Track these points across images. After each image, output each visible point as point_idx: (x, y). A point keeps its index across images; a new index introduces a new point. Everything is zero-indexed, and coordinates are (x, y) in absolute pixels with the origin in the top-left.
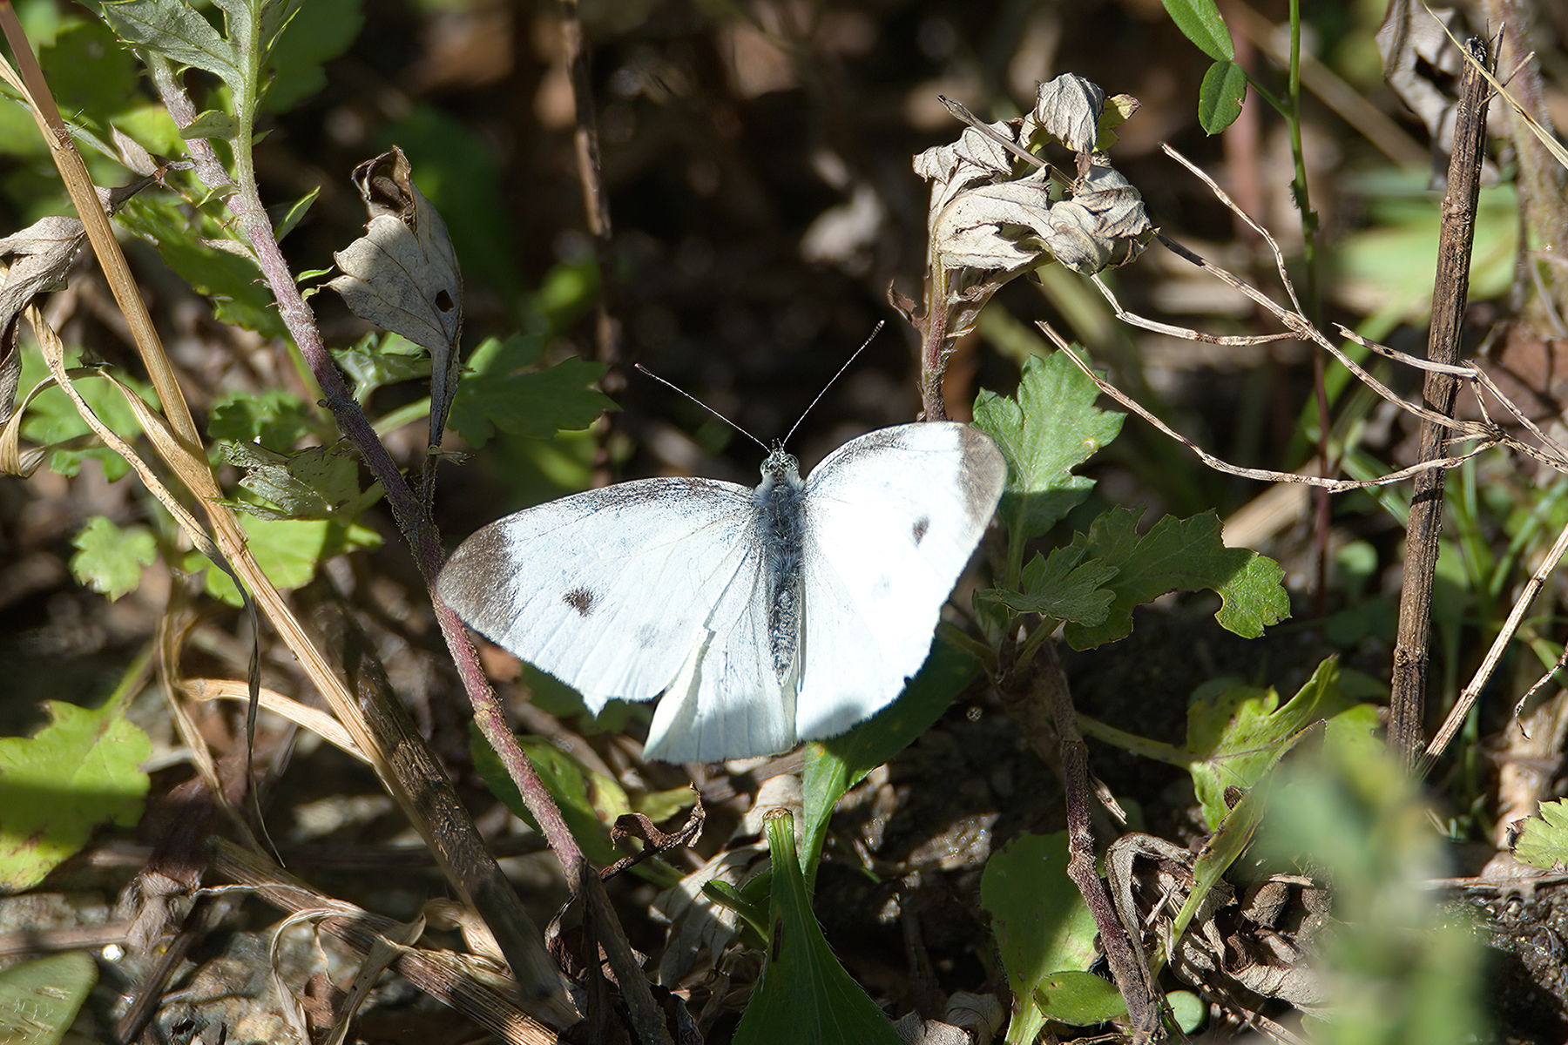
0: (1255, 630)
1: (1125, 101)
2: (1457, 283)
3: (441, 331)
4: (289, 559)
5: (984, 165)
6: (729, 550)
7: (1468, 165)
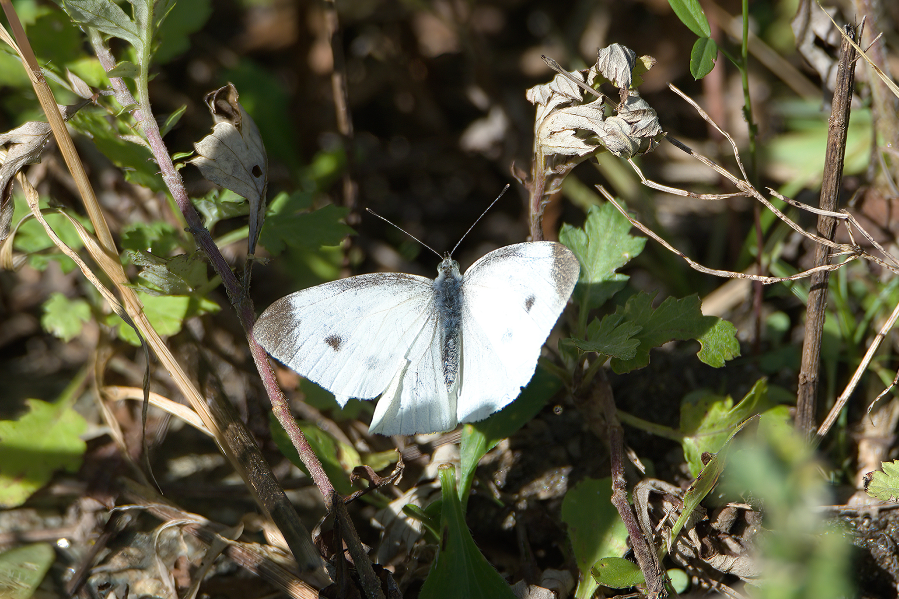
0: (720, 363)
1: (648, 60)
2: (837, 166)
3: (255, 188)
4: (167, 318)
5: (567, 95)
6: (419, 315)
7: (844, 98)
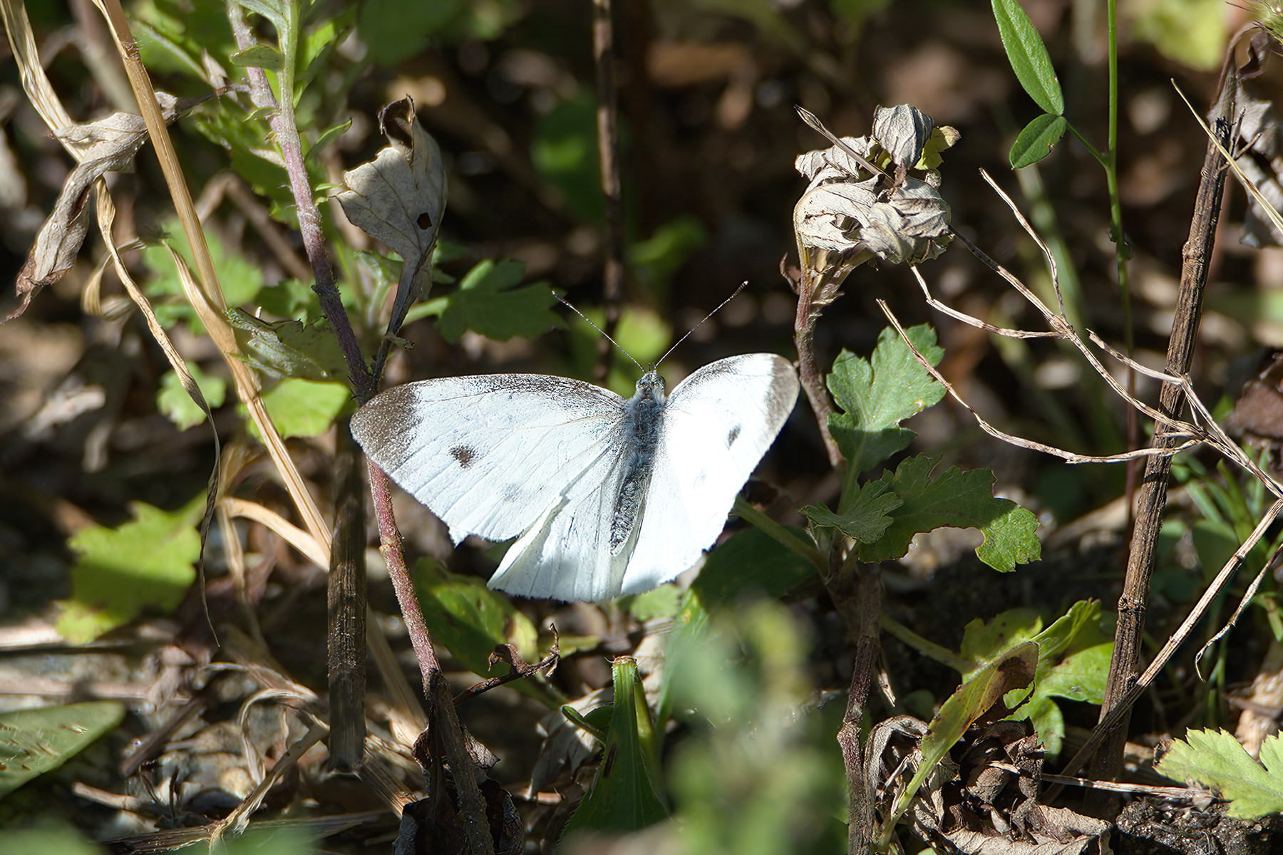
0: (1007, 566)
1: (950, 132)
2: (1189, 312)
3: (416, 244)
4: (315, 413)
5: (841, 169)
6: (595, 441)
7: (1205, 219)
